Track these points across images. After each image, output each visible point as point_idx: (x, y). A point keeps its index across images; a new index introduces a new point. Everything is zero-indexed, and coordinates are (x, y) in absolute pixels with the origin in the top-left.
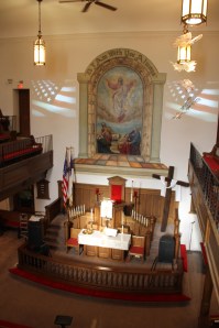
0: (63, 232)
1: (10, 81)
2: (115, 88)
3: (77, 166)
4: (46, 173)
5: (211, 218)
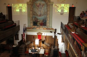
1: (5, 4)
3: (27, 30)
4: (18, 32)
5: (69, 42)
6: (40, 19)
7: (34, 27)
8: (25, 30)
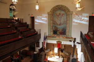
0: (43, 57)
1: (29, 15)
2: (58, 16)
3: (47, 38)
4: (39, 40)
5: (87, 53)
7: (54, 35)
8: (45, 38)
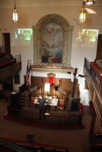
2: (50, 33)
3: (32, 68)
4: (18, 72)
6: (53, 52)
7: (42, 64)
